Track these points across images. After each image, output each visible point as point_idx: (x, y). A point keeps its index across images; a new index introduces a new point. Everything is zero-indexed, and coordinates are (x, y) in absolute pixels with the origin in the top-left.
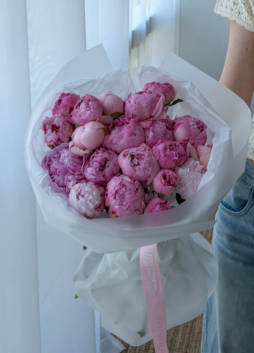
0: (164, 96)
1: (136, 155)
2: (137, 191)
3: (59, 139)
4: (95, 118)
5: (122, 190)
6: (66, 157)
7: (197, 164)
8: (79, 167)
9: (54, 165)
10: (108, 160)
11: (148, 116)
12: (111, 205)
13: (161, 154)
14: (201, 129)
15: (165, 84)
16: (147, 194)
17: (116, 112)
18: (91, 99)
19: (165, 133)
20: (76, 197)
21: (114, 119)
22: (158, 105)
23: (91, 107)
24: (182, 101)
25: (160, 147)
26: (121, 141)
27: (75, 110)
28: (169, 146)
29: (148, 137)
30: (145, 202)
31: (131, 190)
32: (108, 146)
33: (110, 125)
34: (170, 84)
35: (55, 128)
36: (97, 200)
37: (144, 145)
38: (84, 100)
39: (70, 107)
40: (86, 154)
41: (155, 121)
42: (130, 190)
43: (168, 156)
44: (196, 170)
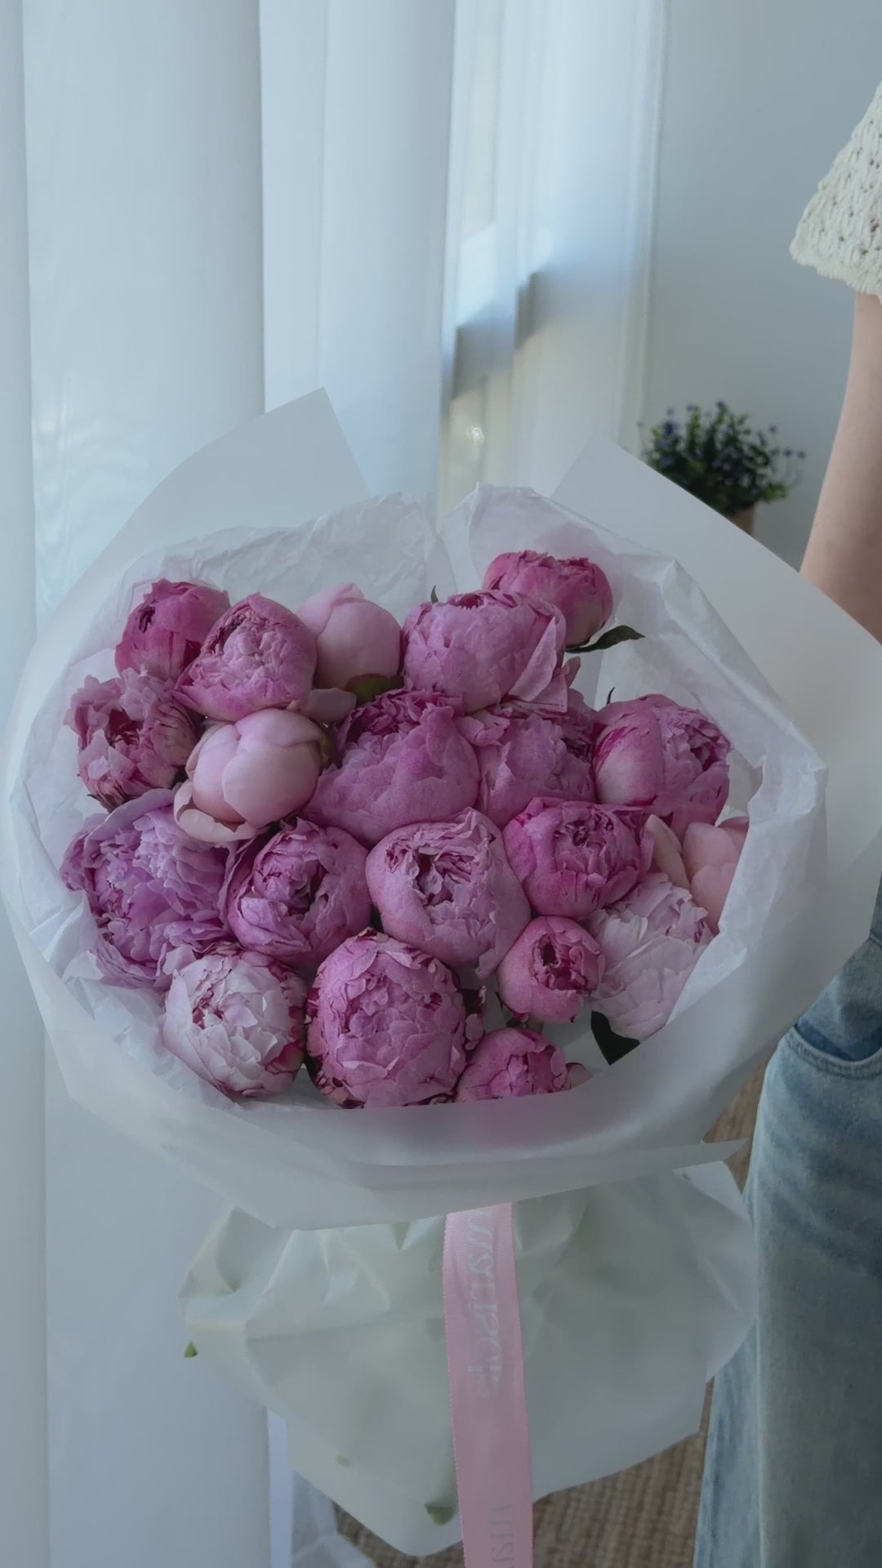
0: (563, 621)
1: (439, 860)
2: (435, 1006)
3: (135, 775)
4: (283, 699)
5: (376, 997)
6: (161, 847)
7: (681, 902)
8: (211, 890)
9: (112, 876)
10: (325, 872)
11: (497, 696)
12: (328, 1054)
13: (539, 856)
14: (706, 754)
15: (573, 563)
16: (476, 1015)
17: (371, 676)
18: (272, 620)
19: (559, 769)
20: (190, 1017)
21: (359, 703)
22: (537, 653)
23: (269, 654)
24: (634, 635)
25: (537, 827)
26: (384, 796)
27: (204, 657)
28: (572, 827)
29: (491, 785)
30: (463, 1047)
31: (411, 1000)
32: (330, 812)
33: (340, 723)
34: (592, 560)
35: (121, 726)
36: (274, 1031)
37: (471, 816)
38: (242, 621)
39: (188, 642)
40: (241, 843)
41: (525, 716)
42: (405, 1001)
43: (565, 865)
44: (674, 926)
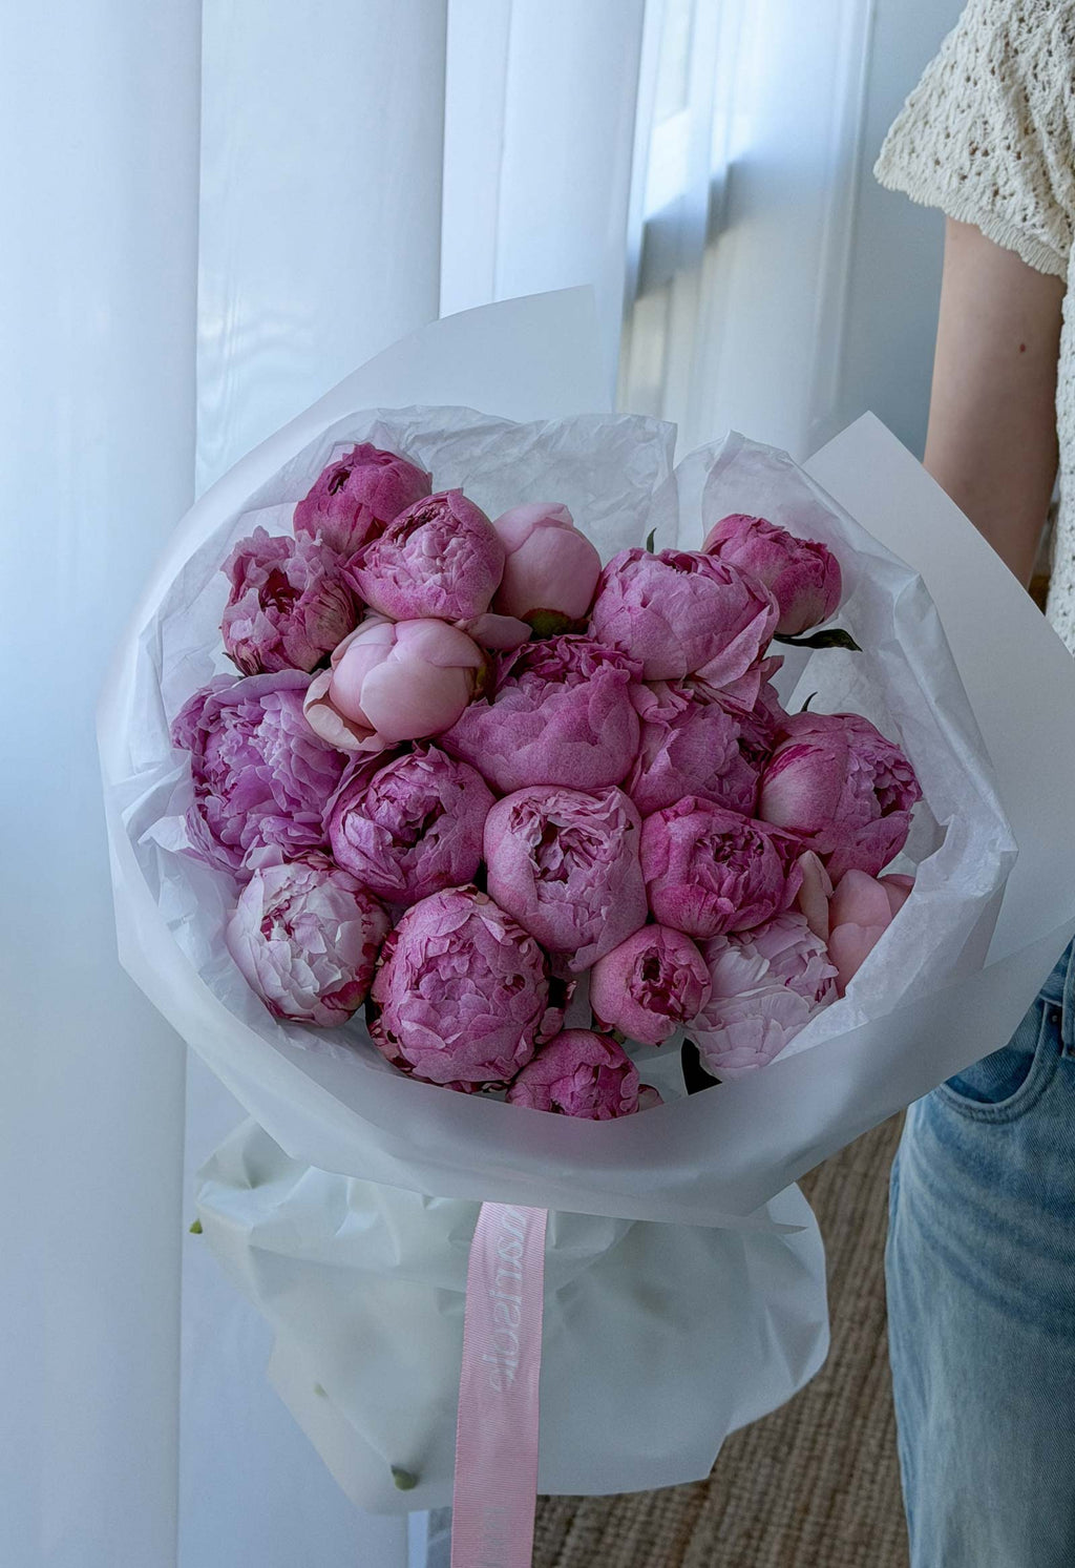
0: (777, 613)
1: (566, 835)
2: (515, 989)
3: (278, 648)
4: (453, 614)
5: (455, 962)
6: (281, 734)
7: (812, 953)
8: (319, 794)
9: (223, 748)
10: (443, 811)
11: (682, 670)
12: (390, 1005)
13: (673, 861)
14: (892, 797)
15: (809, 546)
16: (557, 1009)
17: (554, 612)
18: (466, 526)
19: (724, 770)
20: (259, 924)
21: (535, 637)
22: (739, 639)
23: (452, 563)
24: (852, 646)
25: (680, 829)
26: (527, 748)
27: (384, 543)
28: (717, 840)
29: (646, 767)
30: (534, 1038)
31: (491, 976)
32: (466, 745)
33: (508, 653)
34: (829, 549)
35: (278, 591)
36: (341, 965)
37: (615, 795)
38: (435, 516)
39: (375, 518)
40: (365, 754)
41: (706, 702)
42: (485, 975)
43: (697, 880)
44: (797, 977)
